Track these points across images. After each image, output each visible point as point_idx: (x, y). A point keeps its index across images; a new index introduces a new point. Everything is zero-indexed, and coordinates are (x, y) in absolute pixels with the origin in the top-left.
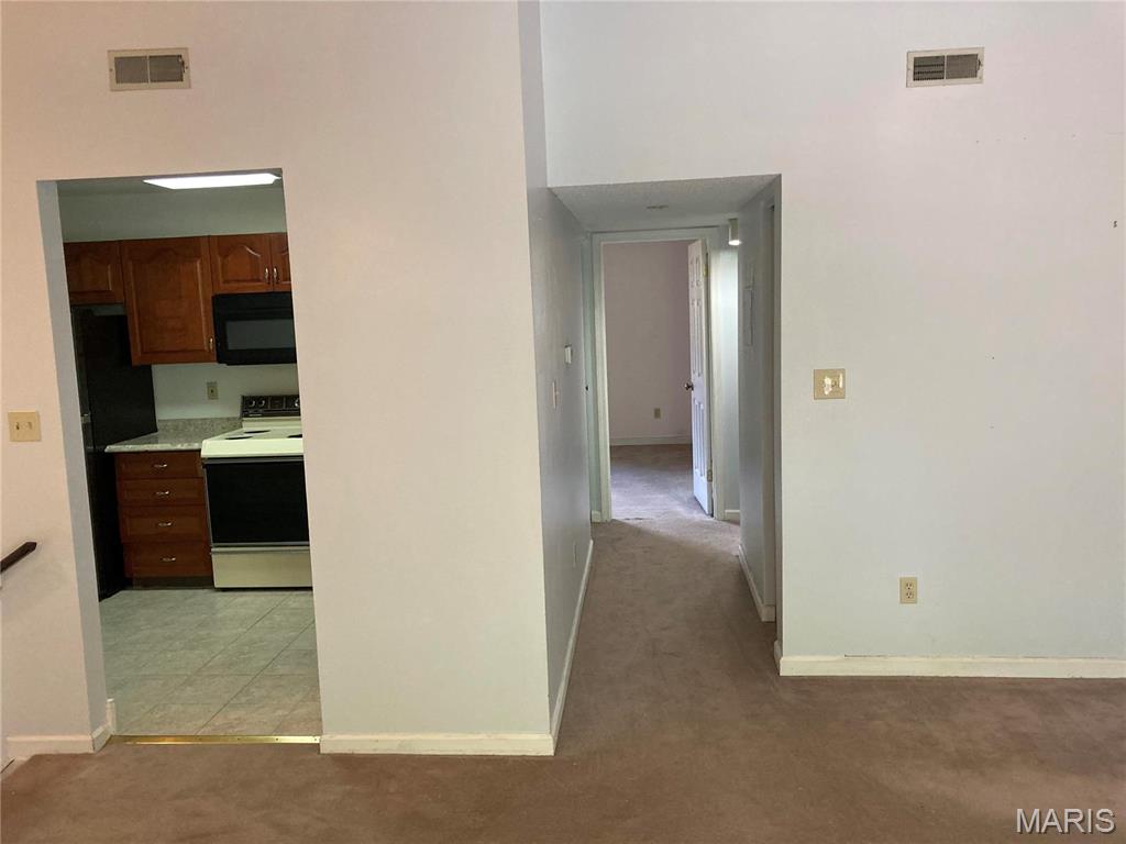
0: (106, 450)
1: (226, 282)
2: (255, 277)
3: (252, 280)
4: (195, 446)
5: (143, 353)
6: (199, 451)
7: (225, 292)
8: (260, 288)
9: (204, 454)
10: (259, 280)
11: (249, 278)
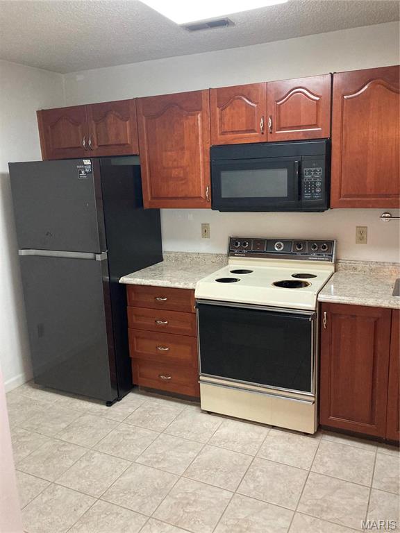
0: (120, 281)
1: (223, 133)
2: (251, 128)
3: (247, 131)
4: (190, 286)
5: (152, 198)
6: (194, 290)
7: (222, 143)
8: (254, 138)
9: (198, 295)
10: (253, 131)
11: (245, 129)
